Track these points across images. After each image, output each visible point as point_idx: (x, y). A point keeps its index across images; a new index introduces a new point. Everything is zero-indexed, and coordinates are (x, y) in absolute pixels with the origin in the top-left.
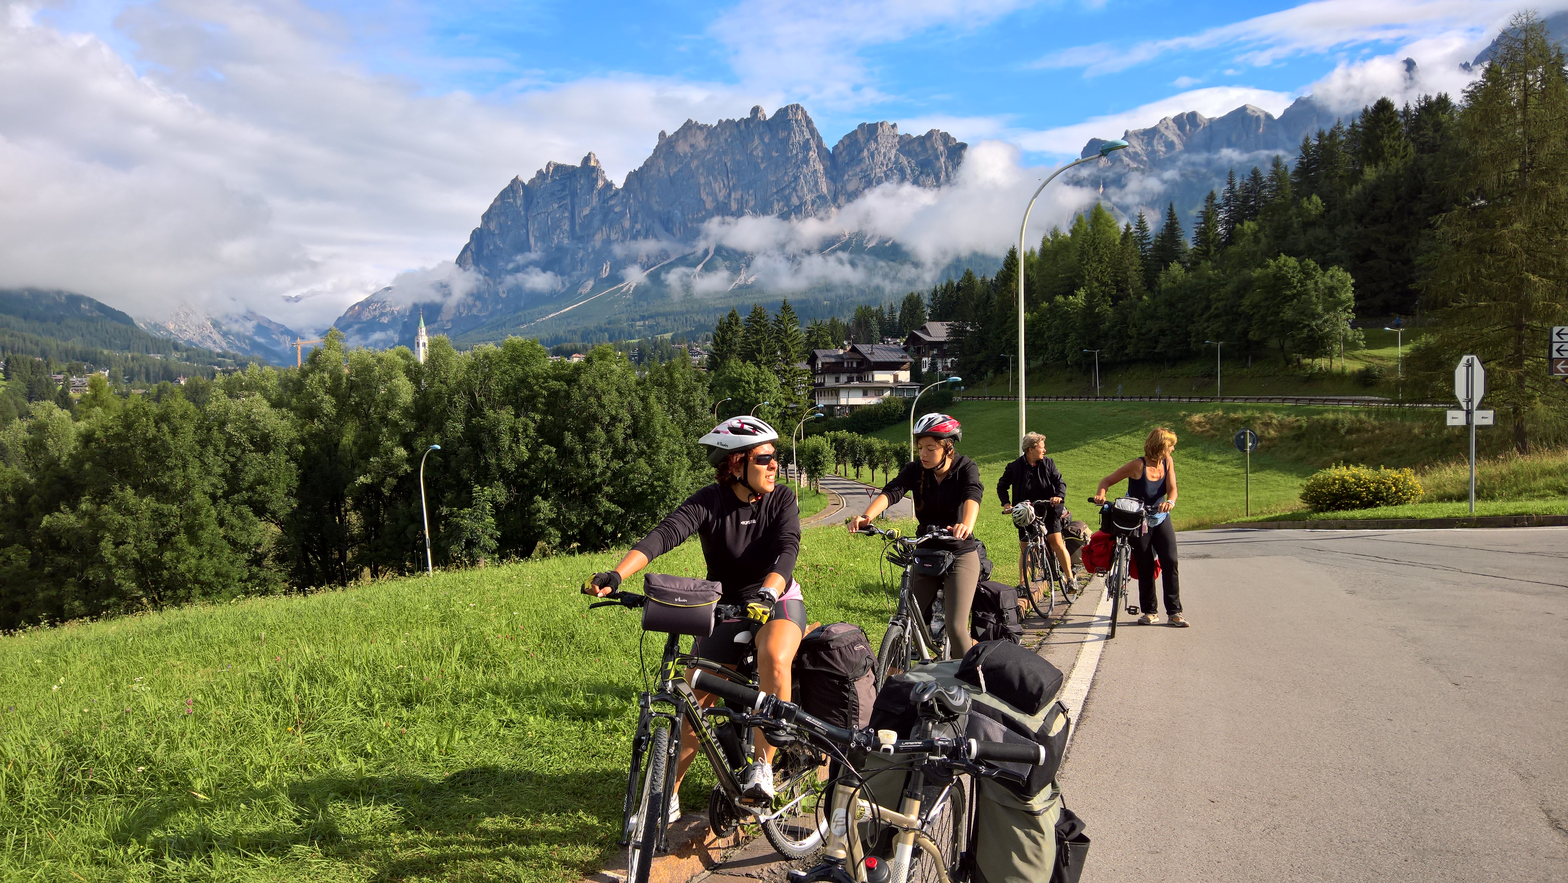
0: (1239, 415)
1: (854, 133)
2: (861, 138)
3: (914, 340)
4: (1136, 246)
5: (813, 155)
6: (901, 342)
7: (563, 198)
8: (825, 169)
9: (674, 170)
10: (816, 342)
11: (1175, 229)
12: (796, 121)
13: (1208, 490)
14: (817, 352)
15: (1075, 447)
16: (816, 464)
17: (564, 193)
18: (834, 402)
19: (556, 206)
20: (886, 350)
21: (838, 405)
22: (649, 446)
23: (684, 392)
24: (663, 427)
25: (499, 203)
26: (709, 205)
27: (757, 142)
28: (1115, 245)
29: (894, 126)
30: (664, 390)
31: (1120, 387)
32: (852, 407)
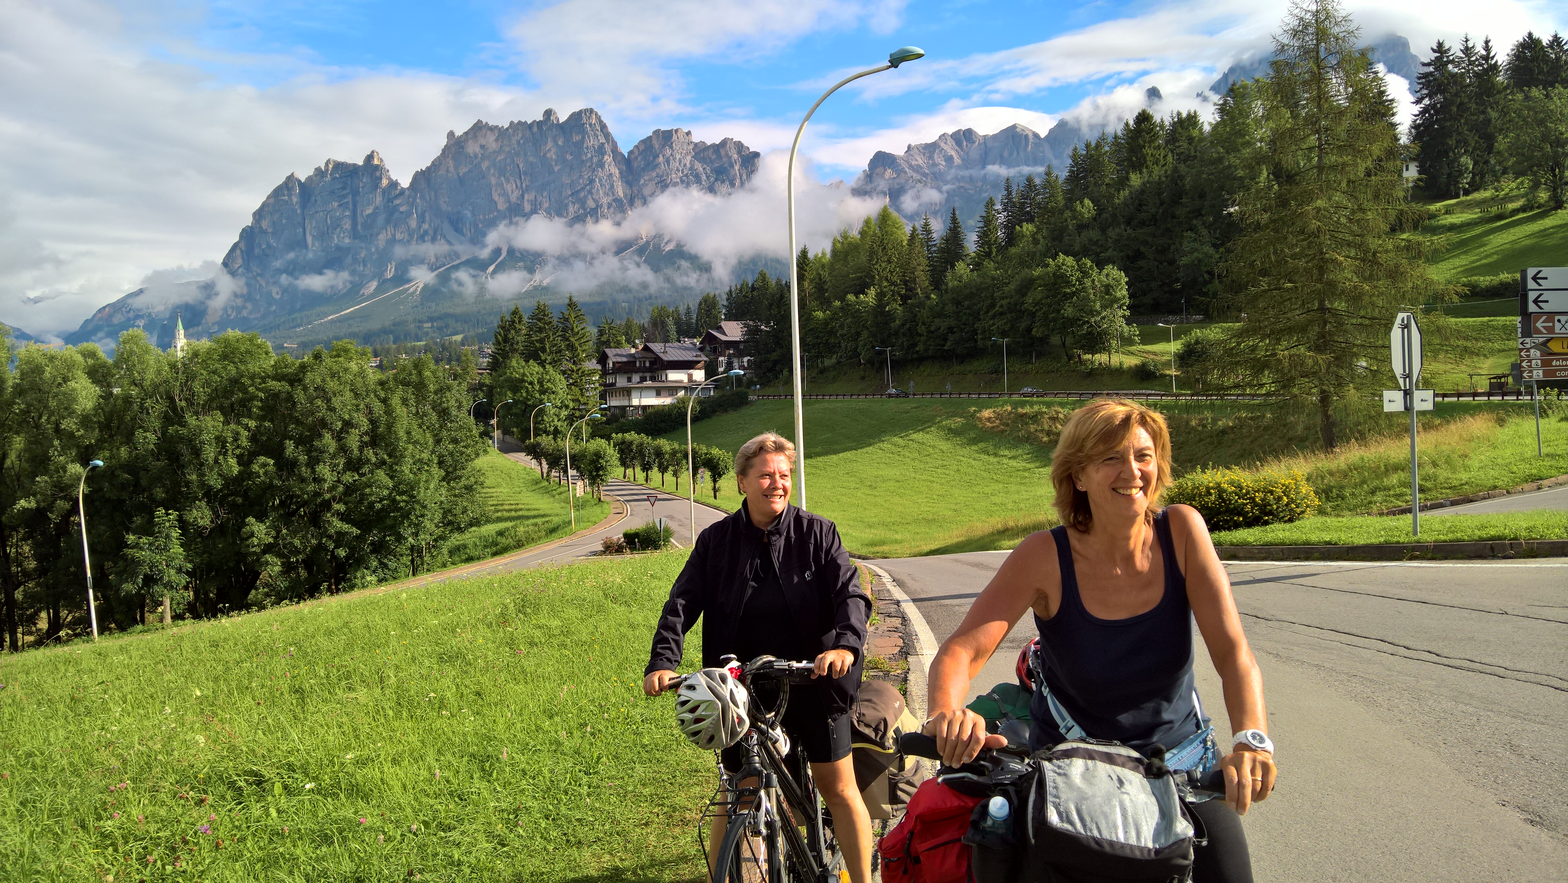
0: (1027, 410)
1: (650, 138)
2: (656, 144)
3: (710, 339)
4: (922, 247)
5: (608, 159)
6: (697, 341)
7: (344, 196)
8: (621, 173)
9: (463, 170)
10: (608, 340)
11: (958, 233)
12: (590, 125)
13: (1001, 485)
14: (608, 351)
15: (870, 445)
16: (597, 470)
17: (345, 192)
18: (626, 403)
19: (336, 204)
20: (680, 348)
21: (630, 406)
22: (390, 456)
23: (436, 393)
24: (408, 433)
25: (272, 201)
26: (502, 205)
27: (550, 144)
28: (902, 246)
29: (688, 133)
30: (411, 390)
31: (912, 384)
32: (645, 408)
